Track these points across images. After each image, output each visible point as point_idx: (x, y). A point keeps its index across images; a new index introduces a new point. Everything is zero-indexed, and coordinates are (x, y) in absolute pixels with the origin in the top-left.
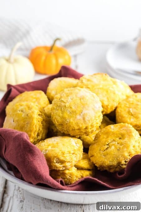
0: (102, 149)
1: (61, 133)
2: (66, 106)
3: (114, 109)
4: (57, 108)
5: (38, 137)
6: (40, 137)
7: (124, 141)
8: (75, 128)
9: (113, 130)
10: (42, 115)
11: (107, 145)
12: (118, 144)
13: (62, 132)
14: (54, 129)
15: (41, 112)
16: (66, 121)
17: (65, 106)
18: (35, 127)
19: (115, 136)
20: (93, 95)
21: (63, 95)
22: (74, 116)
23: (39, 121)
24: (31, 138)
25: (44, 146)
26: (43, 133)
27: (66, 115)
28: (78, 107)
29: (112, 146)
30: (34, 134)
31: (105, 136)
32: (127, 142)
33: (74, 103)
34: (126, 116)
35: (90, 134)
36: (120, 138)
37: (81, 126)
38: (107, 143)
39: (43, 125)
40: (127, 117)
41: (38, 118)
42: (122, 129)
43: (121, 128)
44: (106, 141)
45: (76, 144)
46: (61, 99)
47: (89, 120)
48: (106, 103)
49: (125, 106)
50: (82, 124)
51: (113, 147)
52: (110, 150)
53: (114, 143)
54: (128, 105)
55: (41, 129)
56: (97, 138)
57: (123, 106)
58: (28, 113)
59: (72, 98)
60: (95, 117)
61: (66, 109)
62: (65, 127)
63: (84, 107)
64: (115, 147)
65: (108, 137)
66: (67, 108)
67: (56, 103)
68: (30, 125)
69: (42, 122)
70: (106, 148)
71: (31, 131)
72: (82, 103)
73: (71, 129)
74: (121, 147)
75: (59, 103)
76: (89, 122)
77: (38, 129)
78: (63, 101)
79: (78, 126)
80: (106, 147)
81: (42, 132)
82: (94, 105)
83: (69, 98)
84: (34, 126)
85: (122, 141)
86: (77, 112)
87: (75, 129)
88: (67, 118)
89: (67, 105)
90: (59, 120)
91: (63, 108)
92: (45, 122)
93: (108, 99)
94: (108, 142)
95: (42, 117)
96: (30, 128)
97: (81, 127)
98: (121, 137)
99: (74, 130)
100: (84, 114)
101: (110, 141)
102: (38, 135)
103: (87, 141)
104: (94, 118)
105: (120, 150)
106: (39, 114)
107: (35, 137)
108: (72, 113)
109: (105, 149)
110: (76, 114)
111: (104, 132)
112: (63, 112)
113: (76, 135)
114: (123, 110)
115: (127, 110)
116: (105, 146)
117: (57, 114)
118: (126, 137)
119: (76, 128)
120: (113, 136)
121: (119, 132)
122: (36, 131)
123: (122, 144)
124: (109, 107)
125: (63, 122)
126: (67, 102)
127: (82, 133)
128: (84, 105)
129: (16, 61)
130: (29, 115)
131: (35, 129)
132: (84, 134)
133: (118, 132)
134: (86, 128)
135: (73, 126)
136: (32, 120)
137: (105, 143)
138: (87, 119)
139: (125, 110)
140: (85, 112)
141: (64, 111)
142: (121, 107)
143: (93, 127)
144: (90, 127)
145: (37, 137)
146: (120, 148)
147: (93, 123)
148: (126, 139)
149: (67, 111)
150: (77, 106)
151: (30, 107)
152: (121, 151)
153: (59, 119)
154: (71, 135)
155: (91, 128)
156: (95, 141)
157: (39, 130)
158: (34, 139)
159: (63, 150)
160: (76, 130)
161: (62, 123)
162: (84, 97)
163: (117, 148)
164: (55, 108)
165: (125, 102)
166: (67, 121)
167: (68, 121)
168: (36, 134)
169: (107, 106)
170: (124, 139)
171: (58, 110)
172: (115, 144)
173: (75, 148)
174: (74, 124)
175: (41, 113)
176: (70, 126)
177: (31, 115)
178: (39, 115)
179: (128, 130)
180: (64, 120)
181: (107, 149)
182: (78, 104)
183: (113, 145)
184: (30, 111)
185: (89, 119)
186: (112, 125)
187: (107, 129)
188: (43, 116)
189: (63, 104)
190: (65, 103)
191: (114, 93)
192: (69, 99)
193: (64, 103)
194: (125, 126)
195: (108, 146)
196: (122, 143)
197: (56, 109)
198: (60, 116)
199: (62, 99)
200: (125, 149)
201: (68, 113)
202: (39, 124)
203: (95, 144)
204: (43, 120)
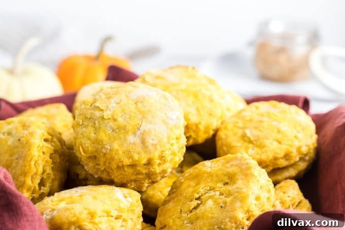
0: (185, 209)
1: (94, 178)
2: (105, 117)
3: (212, 133)
4: (86, 123)
5: (42, 188)
6: (45, 188)
7: (235, 186)
8: (122, 162)
9: (209, 170)
10: (52, 141)
11: (197, 199)
12: (221, 194)
13: (96, 176)
14: (79, 172)
15: (50, 134)
16: (103, 148)
17: (103, 118)
18: (35, 164)
19: (215, 179)
20: (164, 97)
21: (100, 96)
22: (121, 136)
23: (45, 151)
24: (25, 191)
25: (51, 203)
26: (53, 180)
27: (104, 135)
28: (130, 118)
29: (207, 200)
30: (32, 182)
31: (193, 183)
32: (242, 189)
33: (123, 110)
34: (239, 144)
35: (159, 178)
36: (226, 184)
37: (136, 157)
38: (197, 196)
39: (53, 163)
40: (241, 147)
41: (43, 146)
42: (228, 165)
43: (228, 162)
44: (193, 192)
45: (126, 197)
46: (94, 104)
47: (155, 145)
48: (194, 119)
49: (235, 126)
50: (139, 153)
51: (210, 203)
52: (203, 207)
53: (212, 193)
54: (241, 125)
55: (49, 170)
56: (175, 190)
57: (230, 126)
58: (21, 135)
59: (118, 101)
60: (169, 138)
61: (103, 123)
62: (101, 163)
63: (143, 117)
64: (215, 202)
65: (197, 184)
66: (106, 121)
67: (82, 114)
68: (24, 161)
69: (51, 154)
70: (193, 207)
71: (25, 174)
72: (140, 111)
73: (114, 166)
74: (228, 200)
75: (90, 111)
76: (156, 149)
77: (40, 170)
78: (98, 107)
79: (131, 157)
80: (195, 203)
81: (52, 176)
82: (165, 114)
83: (112, 101)
84: (33, 163)
85: (229, 188)
86: (129, 128)
87: (123, 166)
88: (105, 143)
89: (107, 114)
90: (88, 147)
91: (99, 123)
92: (60, 156)
93: (198, 110)
94: (198, 194)
95: (52, 145)
96: (23, 168)
97: (137, 159)
98: (227, 181)
99: (120, 168)
100: (145, 131)
101: (202, 191)
102: (42, 184)
103: (154, 201)
104: (165, 140)
105: (225, 208)
106: (44, 137)
107: (35, 187)
108: (117, 130)
109: (191, 208)
110: (126, 132)
111: (191, 175)
112: (97, 130)
113: (128, 182)
114: (230, 133)
115: (240, 132)
116: (191, 201)
117: (85, 135)
118: (238, 179)
119: (127, 162)
120: (209, 180)
121: (223, 170)
122: (36, 174)
123: (229, 194)
124: (201, 127)
125: (96, 151)
126: (106, 110)
127: (141, 177)
128: (143, 115)
129: (26, 73)
130: (22, 139)
131: (34, 170)
132: (144, 179)
133: (220, 173)
134: (149, 163)
135: (120, 159)
136: (29, 150)
137: (193, 195)
138: (150, 141)
139: (235, 134)
140: (145, 126)
141: (100, 128)
142: (226, 128)
143: (165, 161)
144: (158, 161)
145: (40, 189)
146: (225, 203)
147: (164, 153)
148: (240, 183)
149: (106, 126)
150: (128, 116)
151: (27, 124)
152: (227, 208)
153: (87, 144)
154: (116, 180)
155: (159, 164)
156: (172, 196)
157: (44, 172)
158: (32, 194)
159: (92, 208)
160: (125, 169)
161: (96, 154)
162: (144, 98)
163: (218, 204)
164: (81, 123)
165: (234, 119)
166: (106, 149)
167: (109, 148)
168: (38, 181)
169: (197, 125)
170: (234, 183)
171: (86, 127)
172: (215, 195)
173: (122, 205)
174: (120, 152)
175: (50, 137)
176: (112, 159)
177: (27, 140)
178: (46, 140)
179: (243, 165)
180: (100, 147)
181: (195, 208)
182: (131, 112)
183: (211, 197)
184: (26, 132)
185: (155, 142)
186: (207, 161)
187: (197, 168)
188: (55, 142)
189: (98, 114)
190: (103, 112)
191: (211, 100)
192: (112, 103)
193: (101, 112)
194: (236, 158)
195: (199, 202)
196: (230, 191)
197: (83, 124)
198: (89, 139)
199: (97, 104)
200: (238, 204)
201: (110, 132)
202: (44, 158)
203: (170, 201)
204: (56, 151)
